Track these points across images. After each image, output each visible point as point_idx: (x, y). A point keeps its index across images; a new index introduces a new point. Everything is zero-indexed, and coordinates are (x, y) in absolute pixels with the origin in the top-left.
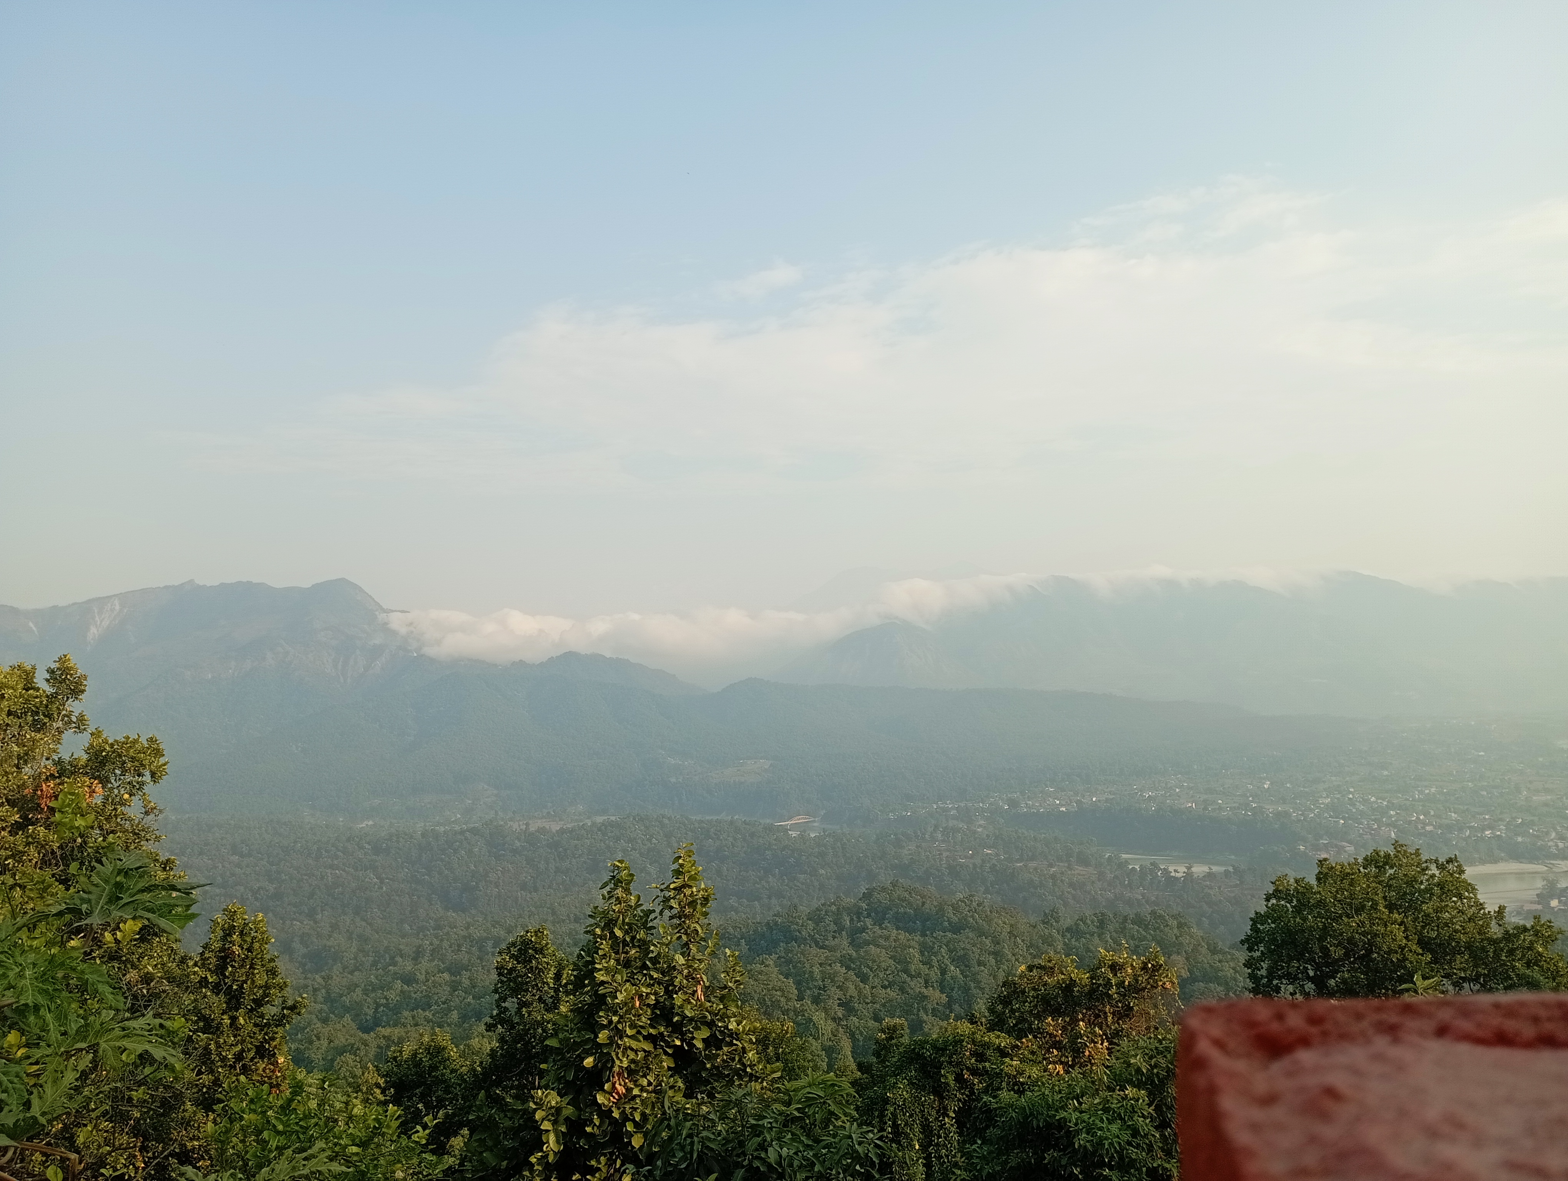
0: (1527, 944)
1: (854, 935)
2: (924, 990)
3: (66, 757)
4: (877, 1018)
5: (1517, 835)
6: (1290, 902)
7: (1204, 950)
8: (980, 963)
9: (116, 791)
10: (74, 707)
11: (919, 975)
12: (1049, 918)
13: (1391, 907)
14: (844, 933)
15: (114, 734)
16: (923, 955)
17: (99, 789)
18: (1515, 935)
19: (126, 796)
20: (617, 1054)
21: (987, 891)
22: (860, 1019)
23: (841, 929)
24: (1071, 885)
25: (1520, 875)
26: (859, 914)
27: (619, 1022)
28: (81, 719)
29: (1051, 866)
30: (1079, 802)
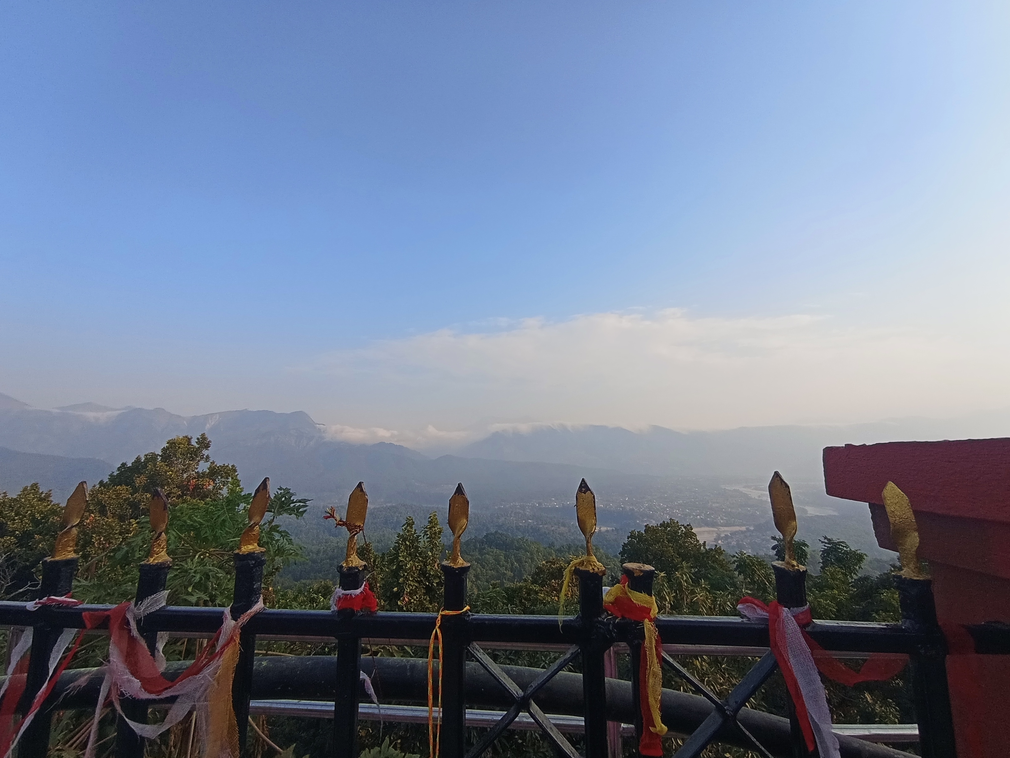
0: (713, 555)
1: (481, 550)
2: (505, 571)
3: (201, 471)
4: (487, 582)
5: (708, 518)
6: (636, 540)
7: (604, 558)
8: (526, 562)
9: (218, 484)
10: (205, 452)
11: (503, 566)
12: (551, 545)
13: (669, 541)
14: (477, 550)
15: (219, 463)
16: (505, 558)
17: (212, 483)
18: (709, 552)
19: (222, 486)
20: (406, 587)
21: (529, 535)
22: (481, 581)
23: (476, 548)
24: (559, 534)
25: (709, 532)
26: (483, 543)
27: (407, 575)
28: (208, 457)
29: (552, 527)
30: (563, 504)
